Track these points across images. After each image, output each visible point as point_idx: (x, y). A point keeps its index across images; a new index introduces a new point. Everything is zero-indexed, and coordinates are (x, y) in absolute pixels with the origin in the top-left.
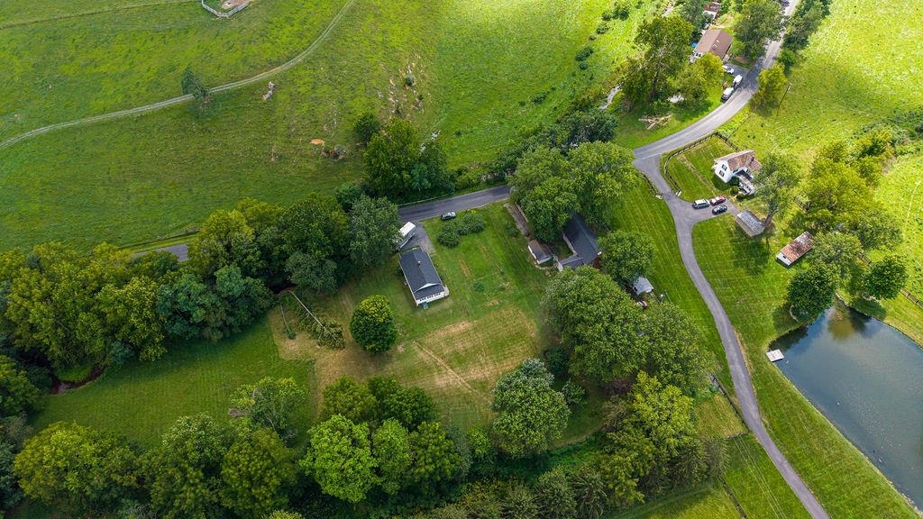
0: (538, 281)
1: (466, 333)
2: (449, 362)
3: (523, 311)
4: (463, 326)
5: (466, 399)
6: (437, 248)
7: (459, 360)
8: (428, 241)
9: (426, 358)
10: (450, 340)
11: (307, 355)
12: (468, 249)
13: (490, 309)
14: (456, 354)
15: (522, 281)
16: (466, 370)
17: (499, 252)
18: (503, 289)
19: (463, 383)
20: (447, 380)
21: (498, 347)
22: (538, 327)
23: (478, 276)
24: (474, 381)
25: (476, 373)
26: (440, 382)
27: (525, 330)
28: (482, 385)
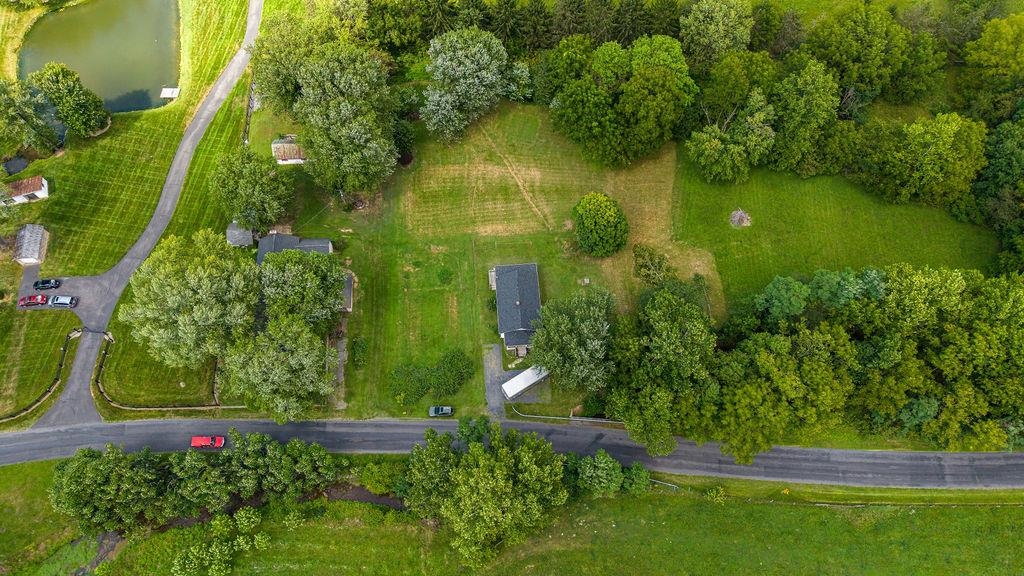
0: (366, 258)
1: (485, 221)
2: (518, 192)
3: (406, 227)
4: (486, 230)
5: (513, 149)
6: (480, 358)
7: (506, 191)
8: (488, 373)
9: (543, 205)
10: (509, 217)
11: (681, 248)
12: (434, 342)
13: (447, 241)
14: (507, 200)
15: (387, 264)
16: (502, 178)
17: (394, 321)
18: (417, 264)
19: (511, 166)
20: (526, 174)
21: (456, 193)
22: (399, 200)
23: (441, 293)
24: (498, 164)
25: (494, 172)
26: (536, 174)
27: (415, 203)
28: (491, 157)
